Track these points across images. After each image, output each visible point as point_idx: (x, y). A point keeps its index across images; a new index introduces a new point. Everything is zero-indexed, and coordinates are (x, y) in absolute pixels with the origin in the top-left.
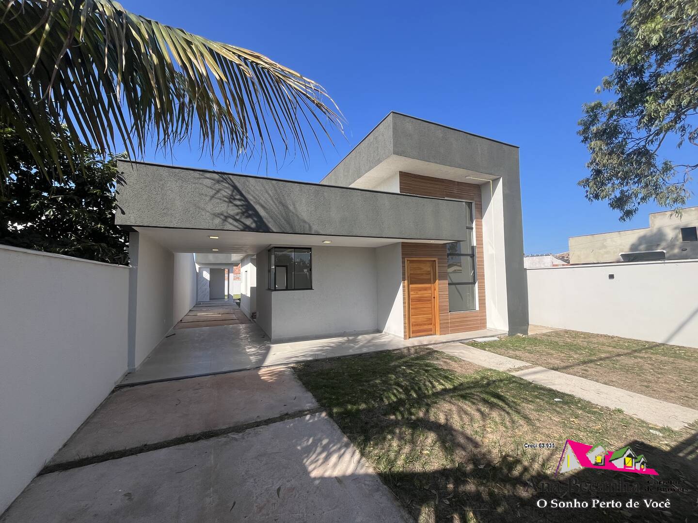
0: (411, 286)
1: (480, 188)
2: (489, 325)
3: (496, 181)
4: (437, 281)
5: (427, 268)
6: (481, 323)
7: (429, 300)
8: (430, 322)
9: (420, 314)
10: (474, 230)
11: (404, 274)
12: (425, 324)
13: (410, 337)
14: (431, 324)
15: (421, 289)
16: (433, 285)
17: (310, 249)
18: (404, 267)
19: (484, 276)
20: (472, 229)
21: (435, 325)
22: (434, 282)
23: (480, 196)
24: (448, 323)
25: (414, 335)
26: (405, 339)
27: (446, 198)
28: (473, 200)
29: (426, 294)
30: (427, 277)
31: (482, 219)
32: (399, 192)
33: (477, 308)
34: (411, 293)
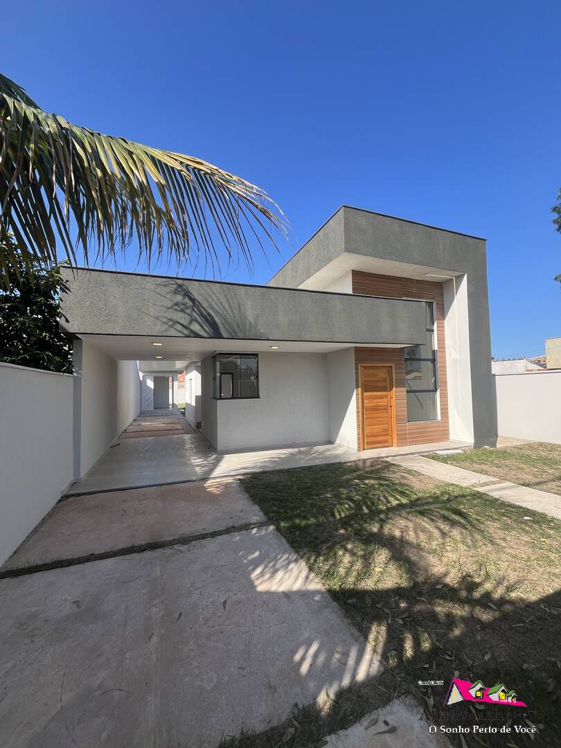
0: (365, 394)
1: (441, 285)
2: (452, 436)
3: (459, 278)
4: (394, 388)
5: (382, 374)
6: (443, 434)
7: (385, 409)
8: (386, 432)
9: (376, 425)
10: (435, 332)
11: (357, 381)
12: (381, 435)
13: (364, 449)
14: (387, 435)
15: (376, 397)
16: (389, 393)
17: (257, 355)
18: (357, 373)
19: (446, 382)
20: (433, 331)
21: (391, 436)
22: (391, 390)
23: (442, 295)
24: (406, 434)
25: (369, 446)
26: (359, 450)
27: (404, 298)
28: (433, 299)
29: (383, 402)
30: (384, 384)
31: (444, 320)
32: (351, 292)
33: (439, 418)
34: (366, 401)
